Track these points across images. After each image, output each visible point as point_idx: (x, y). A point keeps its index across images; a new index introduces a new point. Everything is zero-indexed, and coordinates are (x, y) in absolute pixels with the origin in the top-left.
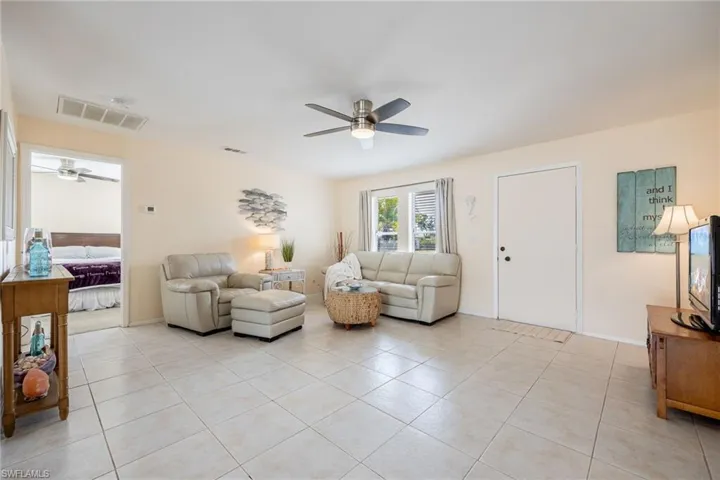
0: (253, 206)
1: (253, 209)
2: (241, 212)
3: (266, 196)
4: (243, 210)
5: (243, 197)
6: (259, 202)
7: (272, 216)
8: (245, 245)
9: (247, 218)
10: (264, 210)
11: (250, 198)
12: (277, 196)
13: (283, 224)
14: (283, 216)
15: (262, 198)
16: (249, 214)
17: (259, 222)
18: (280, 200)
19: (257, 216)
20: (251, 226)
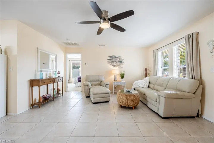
0: (112, 61)
1: (112, 62)
2: (108, 63)
3: (116, 57)
4: (109, 62)
5: (109, 58)
6: (114, 59)
7: (118, 64)
8: (109, 73)
9: (110, 65)
10: (115, 62)
11: (111, 59)
12: (120, 57)
13: (122, 66)
14: (122, 63)
15: (115, 58)
16: (111, 63)
17: (114, 66)
18: (121, 58)
19: (113, 64)
20: (111, 67)
